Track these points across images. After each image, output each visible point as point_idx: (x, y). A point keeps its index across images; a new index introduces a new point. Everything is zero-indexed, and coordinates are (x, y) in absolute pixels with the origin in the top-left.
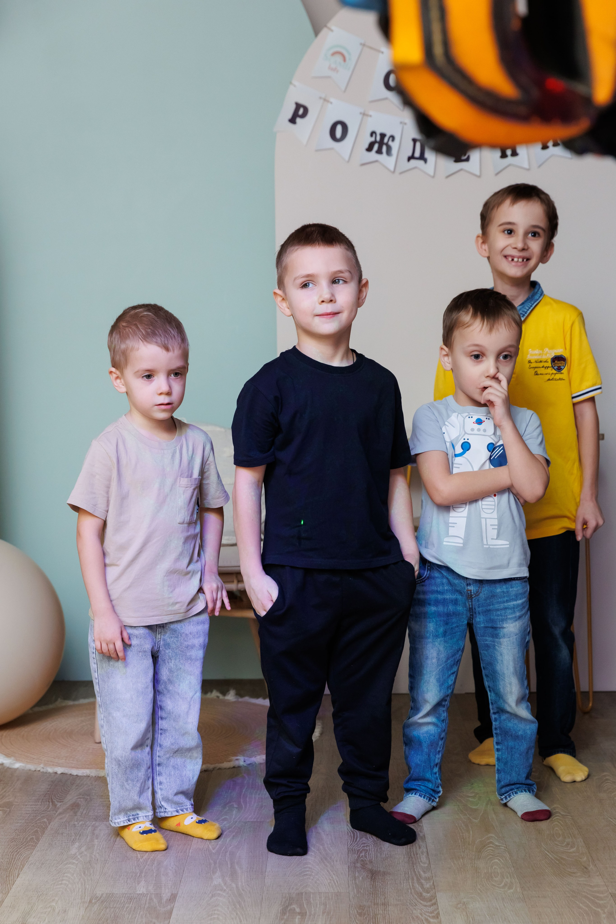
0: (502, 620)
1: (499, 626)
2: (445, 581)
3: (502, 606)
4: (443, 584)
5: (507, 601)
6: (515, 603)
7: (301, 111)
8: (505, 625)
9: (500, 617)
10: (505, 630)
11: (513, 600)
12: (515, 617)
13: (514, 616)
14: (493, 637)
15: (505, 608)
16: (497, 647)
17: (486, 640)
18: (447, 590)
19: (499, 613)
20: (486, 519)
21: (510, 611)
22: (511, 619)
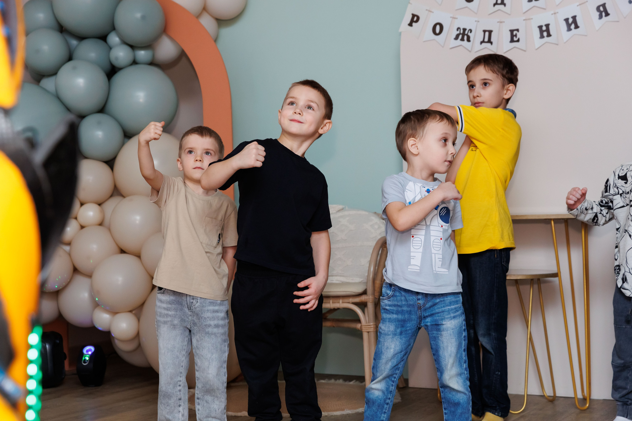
0: (442, 320)
1: (440, 323)
2: (403, 298)
3: (440, 310)
4: (402, 300)
5: (444, 307)
6: (449, 307)
7: (415, 19)
8: (444, 323)
9: (440, 318)
10: (444, 326)
11: (448, 306)
12: (451, 317)
13: (449, 316)
14: (437, 331)
15: (443, 312)
16: (440, 338)
17: (433, 334)
18: (404, 305)
19: (439, 315)
20: (435, 254)
21: (447, 313)
22: (447, 318)
